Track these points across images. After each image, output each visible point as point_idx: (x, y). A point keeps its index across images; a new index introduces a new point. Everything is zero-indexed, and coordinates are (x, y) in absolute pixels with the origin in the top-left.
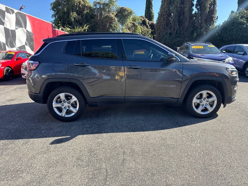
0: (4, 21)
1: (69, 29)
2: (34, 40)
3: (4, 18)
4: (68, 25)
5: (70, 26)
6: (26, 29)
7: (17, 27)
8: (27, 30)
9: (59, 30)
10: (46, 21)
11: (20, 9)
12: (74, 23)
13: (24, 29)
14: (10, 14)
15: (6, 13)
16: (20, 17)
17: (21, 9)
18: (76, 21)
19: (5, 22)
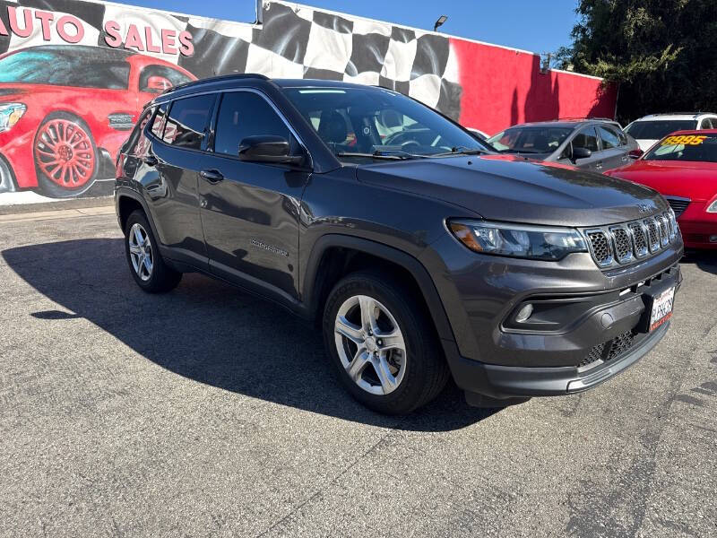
0: (381, 63)
1: (605, 67)
2: (461, 105)
3: (383, 54)
4: (609, 55)
5: (614, 58)
6: (441, 76)
7: (417, 74)
8: (444, 80)
9: (564, 72)
10: (517, 50)
11: (436, 26)
12: (633, 43)
13: (436, 77)
14: (403, 41)
15: (392, 41)
16: (429, 47)
17: (438, 24)
18: (644, 39)
19: (384, 63)
